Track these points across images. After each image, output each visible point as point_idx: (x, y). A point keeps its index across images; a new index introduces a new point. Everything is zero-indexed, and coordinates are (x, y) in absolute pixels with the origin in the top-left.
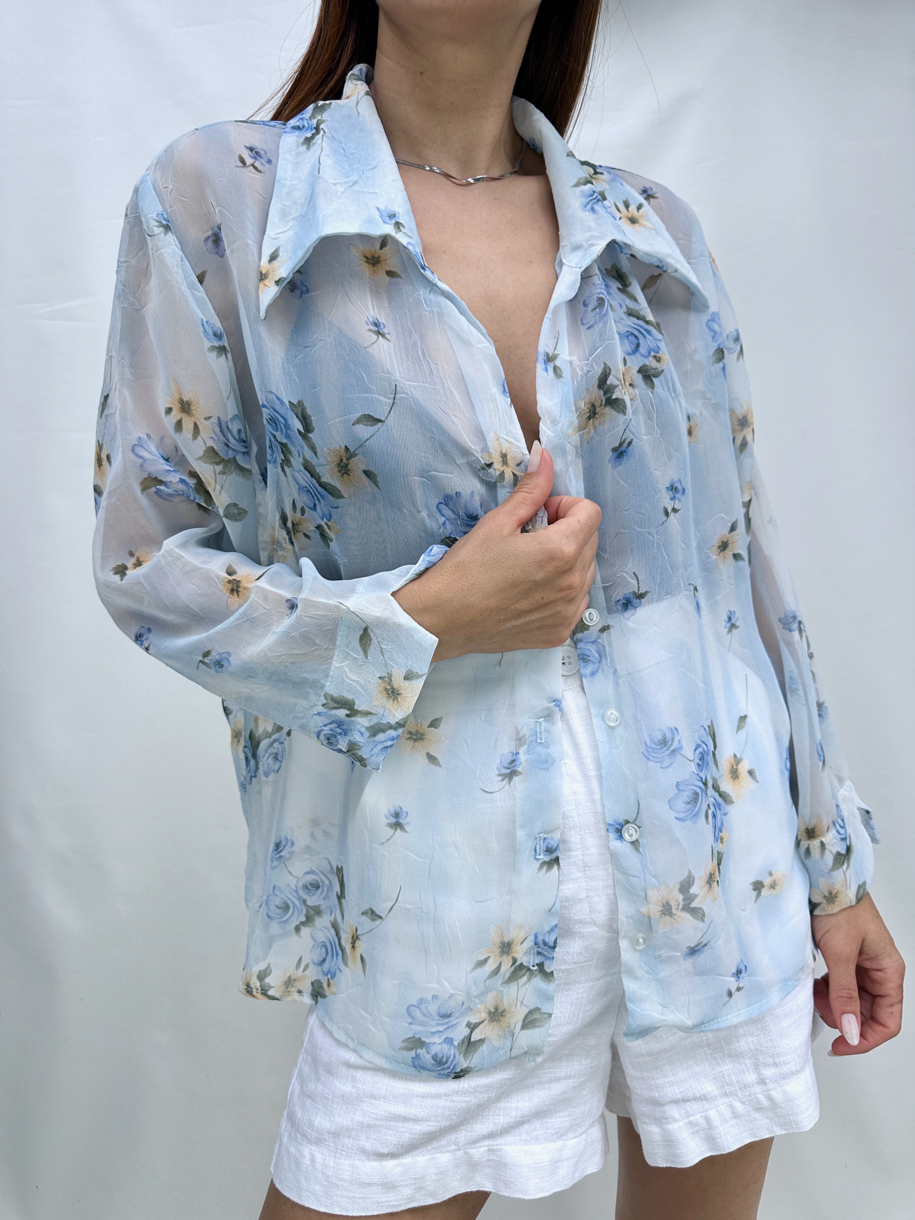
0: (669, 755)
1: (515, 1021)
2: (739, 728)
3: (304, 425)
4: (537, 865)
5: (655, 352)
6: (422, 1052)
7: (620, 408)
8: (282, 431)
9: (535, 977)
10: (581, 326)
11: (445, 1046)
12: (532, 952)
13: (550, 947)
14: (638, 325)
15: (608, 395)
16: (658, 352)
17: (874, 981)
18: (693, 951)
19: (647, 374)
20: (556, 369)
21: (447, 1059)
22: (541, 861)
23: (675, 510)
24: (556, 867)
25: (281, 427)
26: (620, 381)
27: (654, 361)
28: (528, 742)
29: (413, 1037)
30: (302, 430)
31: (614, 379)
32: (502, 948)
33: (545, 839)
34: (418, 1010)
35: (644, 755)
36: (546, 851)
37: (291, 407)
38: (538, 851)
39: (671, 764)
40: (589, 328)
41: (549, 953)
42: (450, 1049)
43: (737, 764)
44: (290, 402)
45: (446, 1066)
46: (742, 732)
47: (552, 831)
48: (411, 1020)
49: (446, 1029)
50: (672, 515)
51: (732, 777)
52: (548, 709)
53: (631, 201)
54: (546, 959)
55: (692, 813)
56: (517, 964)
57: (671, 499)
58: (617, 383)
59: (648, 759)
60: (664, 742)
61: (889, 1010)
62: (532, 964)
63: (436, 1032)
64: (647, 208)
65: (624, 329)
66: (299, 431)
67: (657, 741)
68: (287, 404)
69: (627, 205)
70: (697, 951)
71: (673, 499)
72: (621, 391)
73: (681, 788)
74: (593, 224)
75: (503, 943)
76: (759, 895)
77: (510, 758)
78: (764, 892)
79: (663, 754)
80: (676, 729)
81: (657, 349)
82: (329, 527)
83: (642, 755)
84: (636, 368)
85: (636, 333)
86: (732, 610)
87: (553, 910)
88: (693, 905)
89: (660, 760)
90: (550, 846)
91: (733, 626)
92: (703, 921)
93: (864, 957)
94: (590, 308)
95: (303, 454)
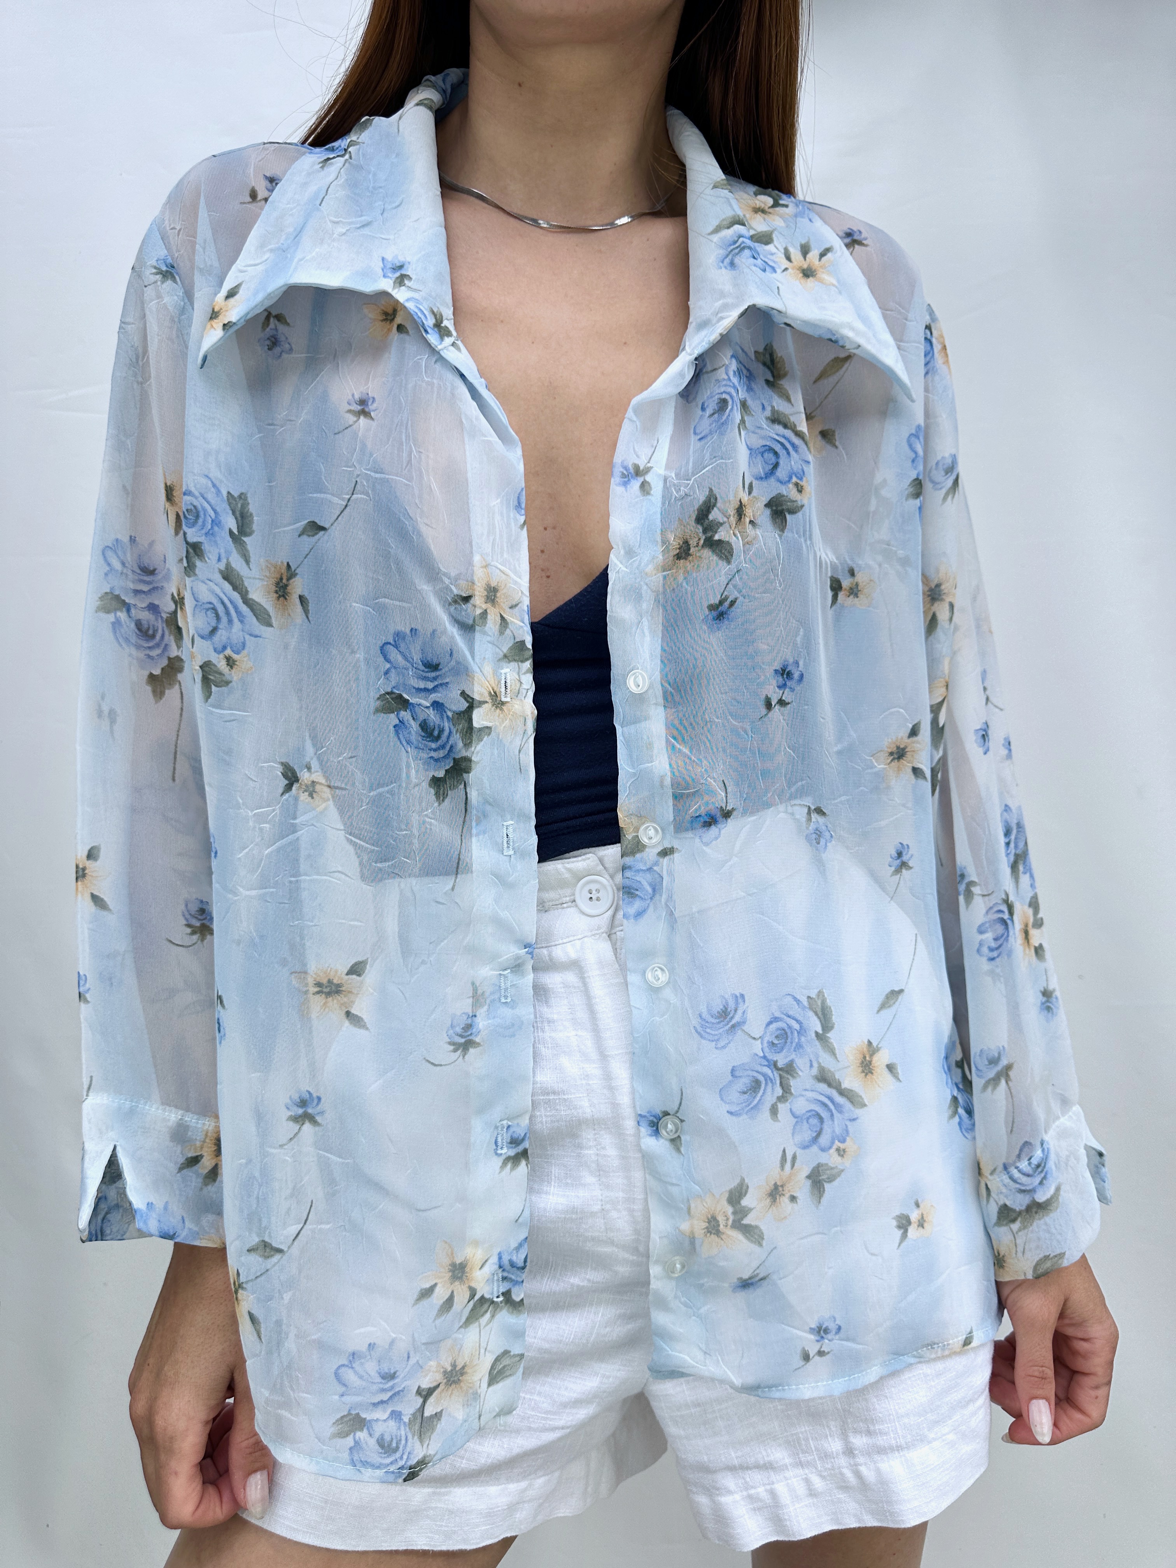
0: (727, 1031)
1: (479, 1378)
2: (883, 1006)
3: (241, 524)
4: (499, 1162)
5: (797, 478)
6: (362, 1435)
7: (725, 554)
8: (203, 526)
9: (501, 1310)
10: (692, 435)
11: (392, 1424)
12: (496, 1278)
13: (518, 1268)
14: (784, 437)
15: (709, 534)
16: (801, 479)
17: (1075, 1353)
18: (746, 1284)
19: (780, 508)
20: (643, 484)
21: (397, 1443)
22: (504, 1157)
23: (782, 703)
24: (523, 1163)
25: (204, 522)
26: (728, 517)
27: (795, 490)
28: (488, 1001)
29: (349, 1414)
30: (235, 531)
31: (719, 513)
32: (452, 1271)
33: (509, 1127)
34: (350, 1371)
35: (696, 1031)
36: (511, 1143)
37: (228, 499)
38: (500, 1143)
39: (729, 1043)
40: (700, 439)
41: (517, 1276)
42: (399, 1428)
43: (871, 1055)
44: (229, 492)
45: (398, 1455)
46: (887, 1013)
47: (519, 1116)
48: (344, 1389)
49: (391, 1397)
50: (777, 709)
51: (863, 1072)
52: (518, 958)
53: (813, 245)
54: (514, 1285)
55: (749, 1105)
56: (477, 1297)
57: (779, 687)
59: (702, 1037)
60: (724, 1014)
61: (1093, 1393)
62: (496, 1295)
63: (379, 1403)
64: (839, 253)
65: (758, 443)
66: (231, 532)
67: (716, 1013)
68: (225, 494)
69: (805, 250)
70: (752, 1284)
71: (782, 687)
72: (731, 531)
73: (737, 1073)
74: (728, 288)
75: (453, 1265)
76: (905, 1235)
77: (463, 1021)
78: (912, 1231)
79: (721, 1030)
80: (742, 996)
81: (802, 474)
83: (693, 1031)
84: (765, 500)
85: (778, 448)
86: (905, 843)
87: (520, 1220)
88: (745, 1221)
89: (716, 1038)
90: (515, 1136)
91: (904, 865)
92: (760, 1245)
93: (1067, 1321)
94: (709, 412)
95: (228, 560)
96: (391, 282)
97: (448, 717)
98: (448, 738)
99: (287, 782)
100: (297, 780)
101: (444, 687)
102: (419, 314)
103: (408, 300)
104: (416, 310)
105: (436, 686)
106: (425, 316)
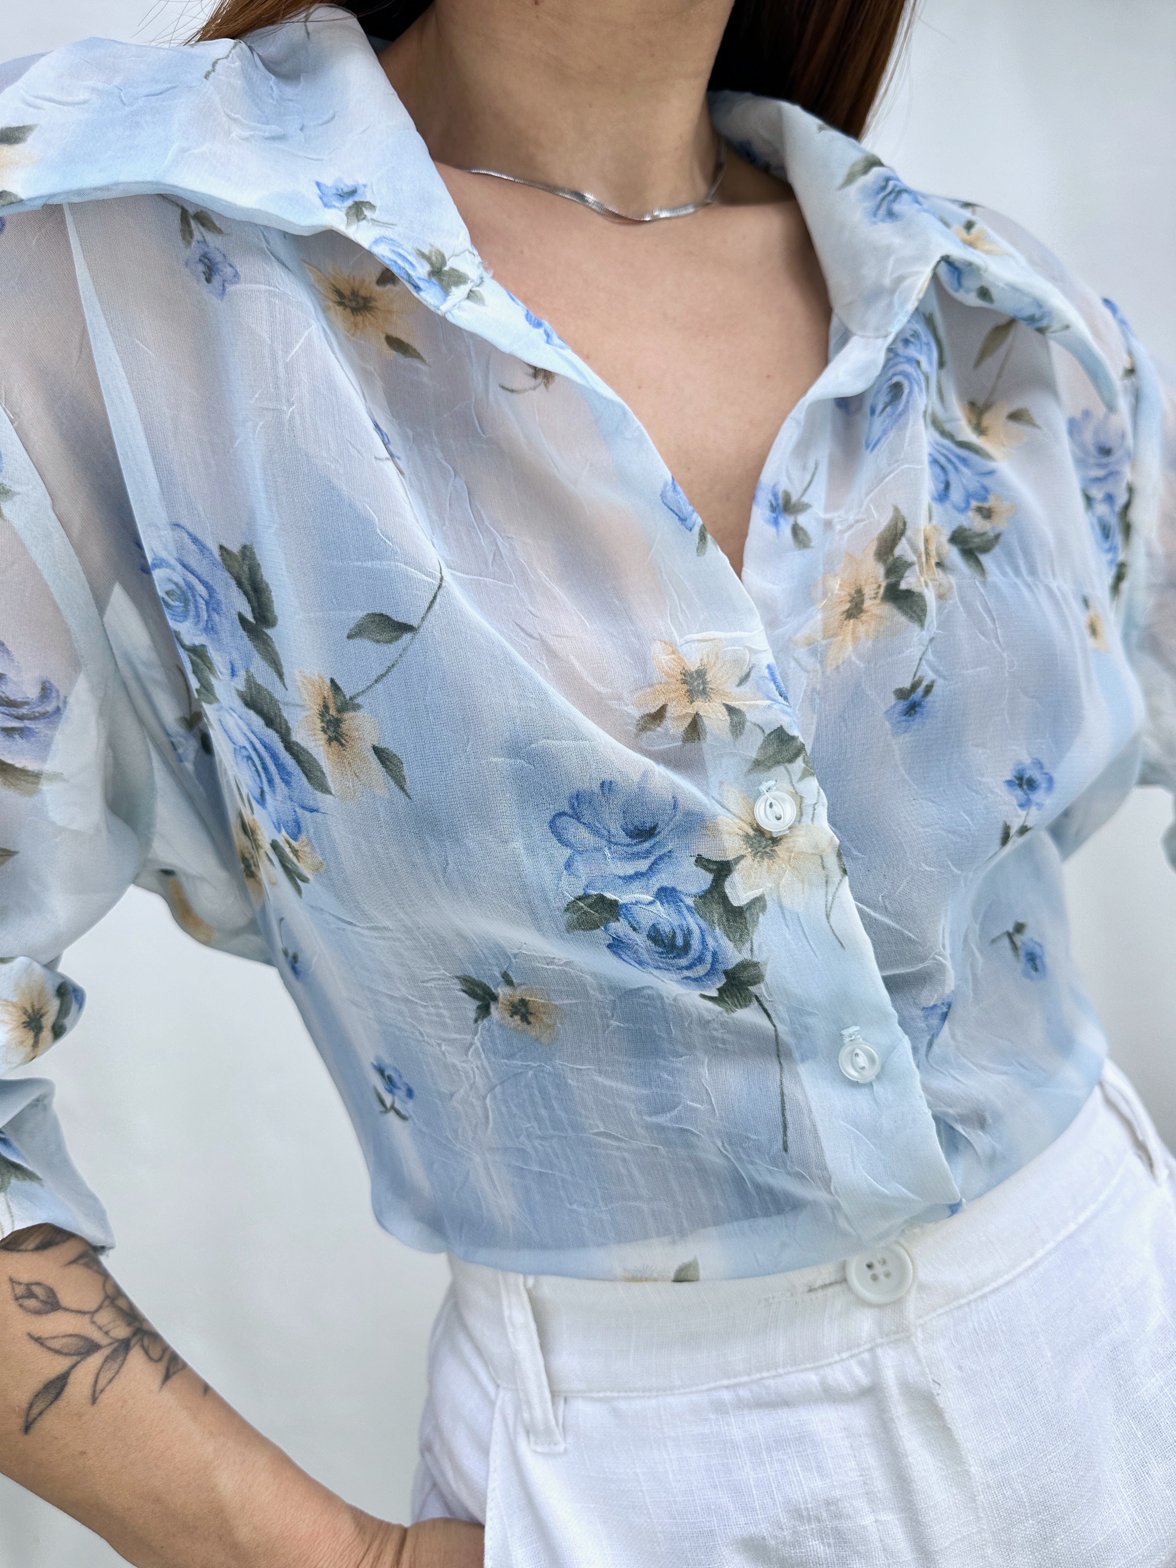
3: (256, 604)
5: (977, 499)
7: (915, 612)
8: (198, 616)
14: (949, 450)
15: (894, 579)
19: (967, 547)
20: (796, 530)
25: (196, 607)
26: (919, 557)
27: (981, 517)
30: (250, 617)
31: (907, 547)
37: (224, 560)
44: (222, 548)
58: (911, 557)
66: (242, 619)
68: (216, 552)
72: (919, 578)
81: (983, 493)
82: (295, 852)
84: (947, 533)
95: (247, 671)
96: (342, 214)
97: (688, 908)
98: (703, 942)
99: (478, 1003)
100: (495, 998)
101: (666, 859)
102: (400, 262)
103: (376, 242)
104: (394, 257)
105: (654, 863)
106: (411, 264)
